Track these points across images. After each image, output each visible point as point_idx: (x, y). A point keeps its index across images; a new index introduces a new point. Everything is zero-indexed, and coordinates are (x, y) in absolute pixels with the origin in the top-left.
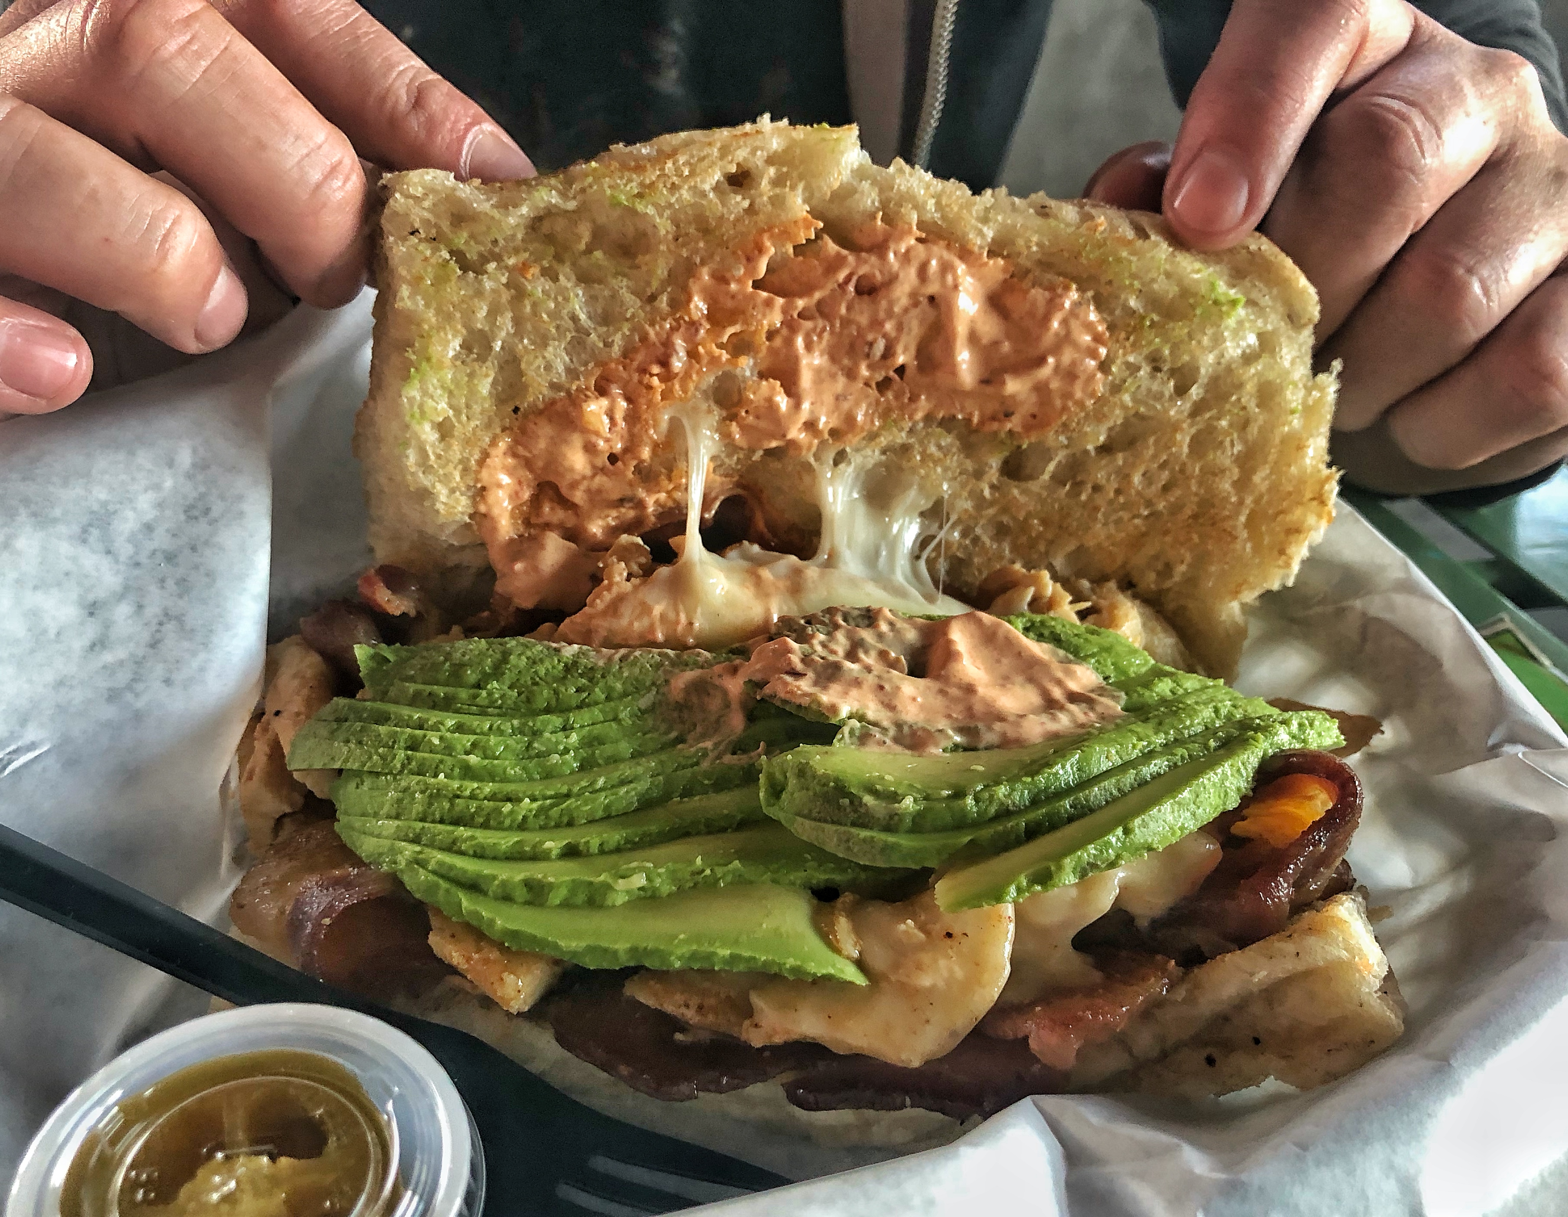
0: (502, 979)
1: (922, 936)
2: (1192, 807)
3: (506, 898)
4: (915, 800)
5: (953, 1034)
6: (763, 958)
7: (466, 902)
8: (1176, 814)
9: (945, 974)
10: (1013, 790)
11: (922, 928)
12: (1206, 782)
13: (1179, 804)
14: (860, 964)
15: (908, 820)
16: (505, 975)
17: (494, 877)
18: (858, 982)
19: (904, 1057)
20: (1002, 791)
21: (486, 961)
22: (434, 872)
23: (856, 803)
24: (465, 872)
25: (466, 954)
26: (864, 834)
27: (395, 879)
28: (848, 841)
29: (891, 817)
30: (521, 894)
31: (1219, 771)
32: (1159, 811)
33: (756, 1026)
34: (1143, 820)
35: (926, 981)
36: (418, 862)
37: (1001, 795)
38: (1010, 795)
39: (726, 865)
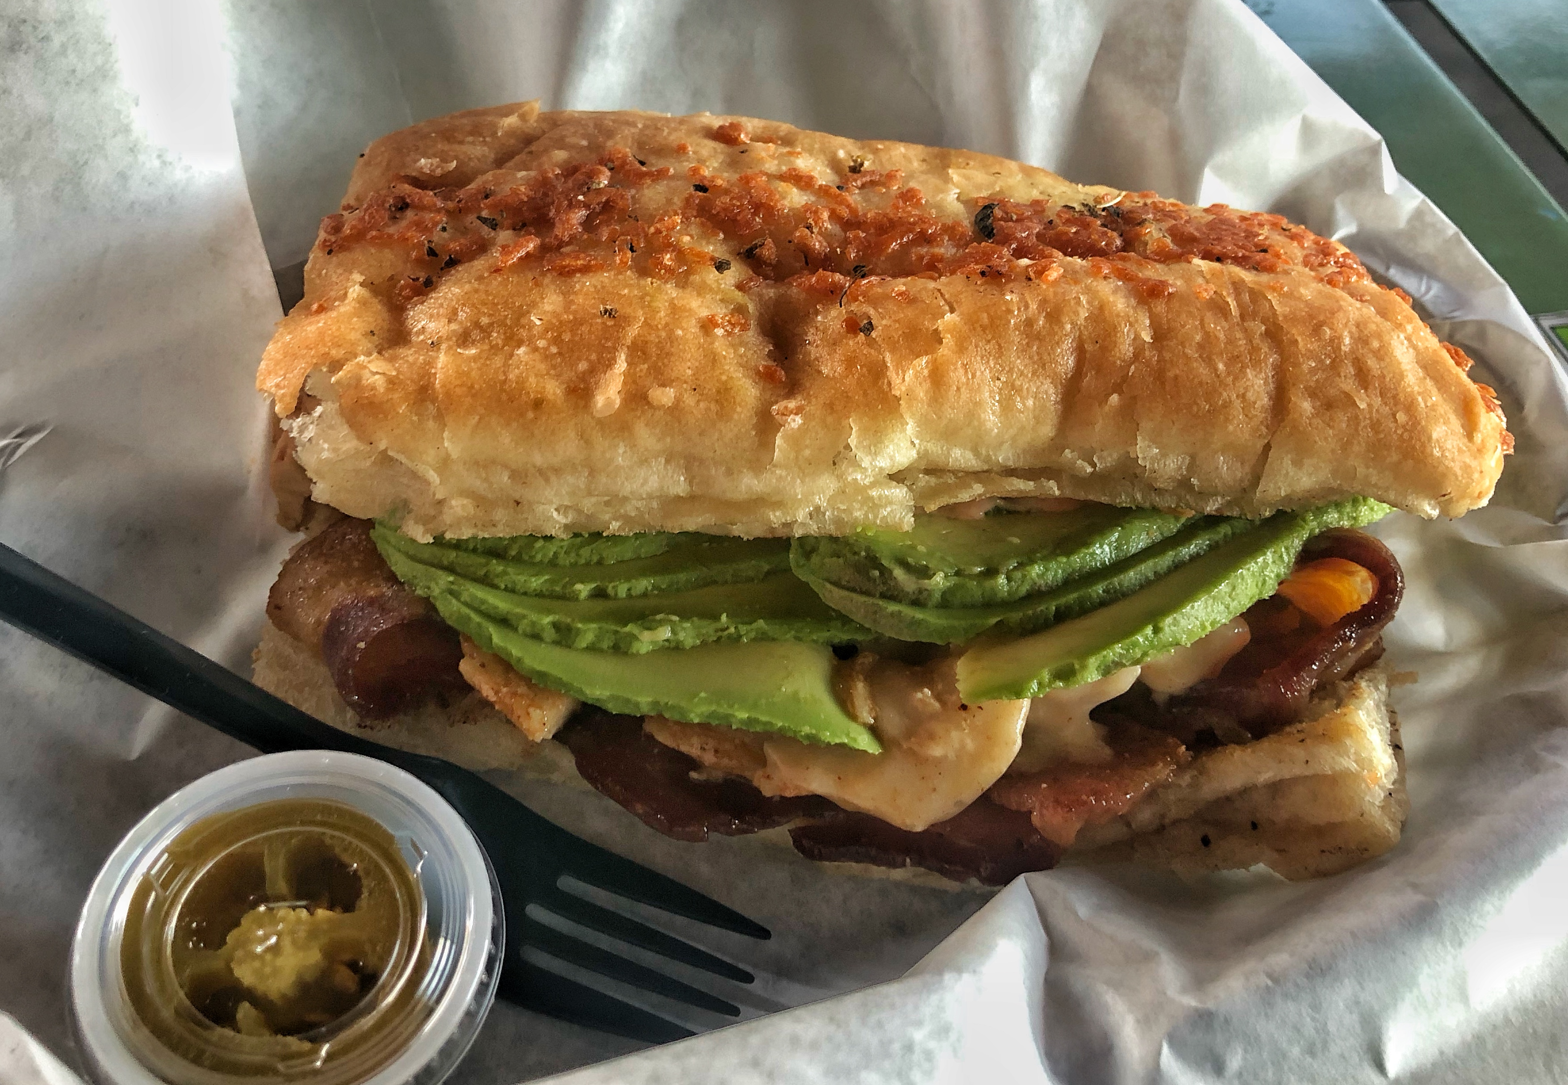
0: (528, 714)
1: (937, 705)
2: (1228, 600)
3: (536, 636)
4: (946, 576)
5: (958, 803)
6: (780, 724)
7: (498, 637)
8: (1209, 609)
9: (957, 745)
10: (1047, 570)
11: (938, 697)
12: (1245, 572)
13: (1214, 598)
14: (875, 731)
15: (937, 596)
16: (531, 710)
17: (524, 617)
18: (871, 751)
19: (908, 822)
20: (1036, 570)
21: (514, 694)
22: (466, 604)
23: (886, 576)
24: (496, 608)
25: (495, 687)
26: (893, 607)
27: (428, 603)
28: (875, 613)
29: (920, 591)
30: (550, 634)
31: (1260, 560)
32: (1193, 607)
33: (768, 777)
34: (1175, 618)
35: (936, 751)
36: (451, 592)
37: (1034, 575)
38: (1043, 574)
39: (751, 624)
